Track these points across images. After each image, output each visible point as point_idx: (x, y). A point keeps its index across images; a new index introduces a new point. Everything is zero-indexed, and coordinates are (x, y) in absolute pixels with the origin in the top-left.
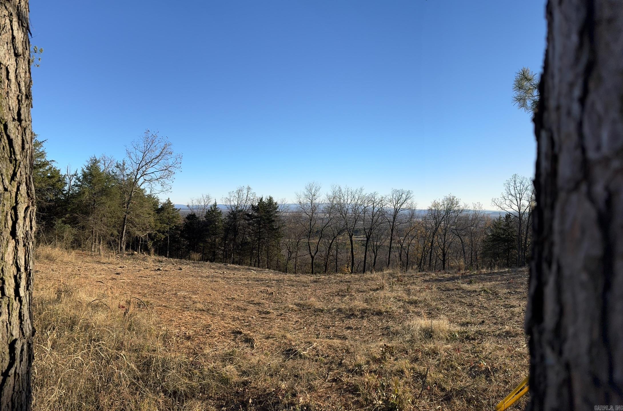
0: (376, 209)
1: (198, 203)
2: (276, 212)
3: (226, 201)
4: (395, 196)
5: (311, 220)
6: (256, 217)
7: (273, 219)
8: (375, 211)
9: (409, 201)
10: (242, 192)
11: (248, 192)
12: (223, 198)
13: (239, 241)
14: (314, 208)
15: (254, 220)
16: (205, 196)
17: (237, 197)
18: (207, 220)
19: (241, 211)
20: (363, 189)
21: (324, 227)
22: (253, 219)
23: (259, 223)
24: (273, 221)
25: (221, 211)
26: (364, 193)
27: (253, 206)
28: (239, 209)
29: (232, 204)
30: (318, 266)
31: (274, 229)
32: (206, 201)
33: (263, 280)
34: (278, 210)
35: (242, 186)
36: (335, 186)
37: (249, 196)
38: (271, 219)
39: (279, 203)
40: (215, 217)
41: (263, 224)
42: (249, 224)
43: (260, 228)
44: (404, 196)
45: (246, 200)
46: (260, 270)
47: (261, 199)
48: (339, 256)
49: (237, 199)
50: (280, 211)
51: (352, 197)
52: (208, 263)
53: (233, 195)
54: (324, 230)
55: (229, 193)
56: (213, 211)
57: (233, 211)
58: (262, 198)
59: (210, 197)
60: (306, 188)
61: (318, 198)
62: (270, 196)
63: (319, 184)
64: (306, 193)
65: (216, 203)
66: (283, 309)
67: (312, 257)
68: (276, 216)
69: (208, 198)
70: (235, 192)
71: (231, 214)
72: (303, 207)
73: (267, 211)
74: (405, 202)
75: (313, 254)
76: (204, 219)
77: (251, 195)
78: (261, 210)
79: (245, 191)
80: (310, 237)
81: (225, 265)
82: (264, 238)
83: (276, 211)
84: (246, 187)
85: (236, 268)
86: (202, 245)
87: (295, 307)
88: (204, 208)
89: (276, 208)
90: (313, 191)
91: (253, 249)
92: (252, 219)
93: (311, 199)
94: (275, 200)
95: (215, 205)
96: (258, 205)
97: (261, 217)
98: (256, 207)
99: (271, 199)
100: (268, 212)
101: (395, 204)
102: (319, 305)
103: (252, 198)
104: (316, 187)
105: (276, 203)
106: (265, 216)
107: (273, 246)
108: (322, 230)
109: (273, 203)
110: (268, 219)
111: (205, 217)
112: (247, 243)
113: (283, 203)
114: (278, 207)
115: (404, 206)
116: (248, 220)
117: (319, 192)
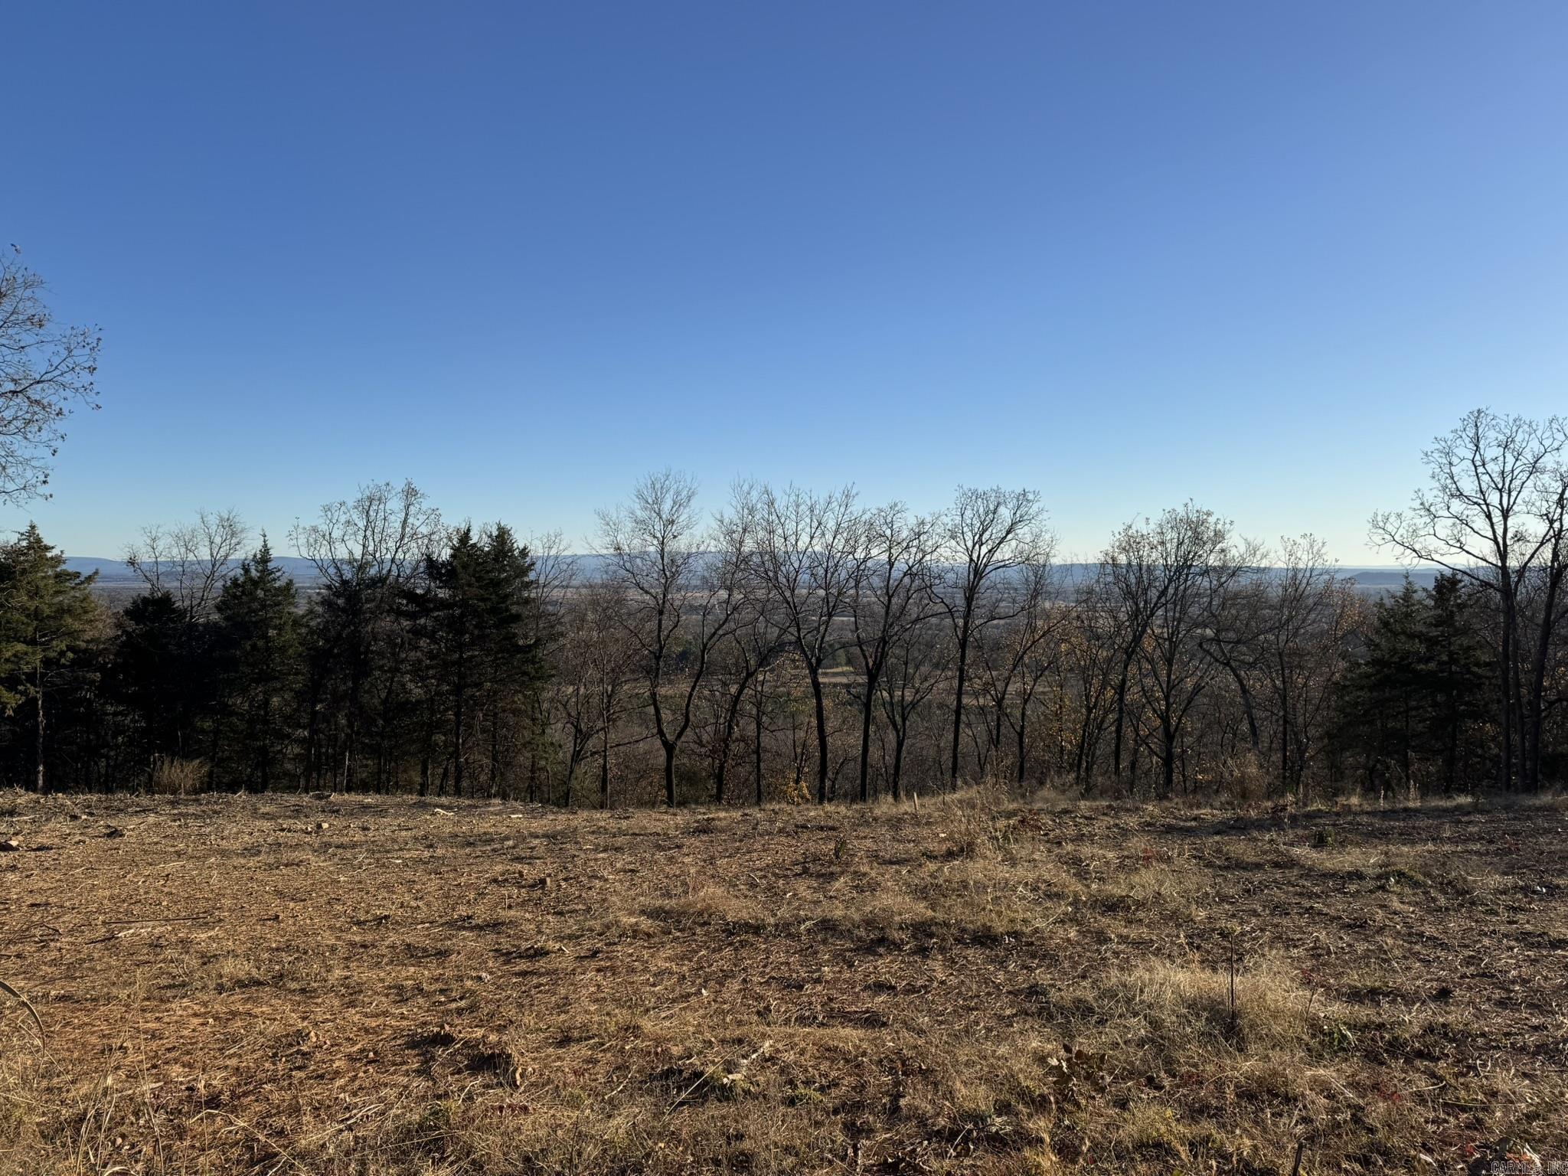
0: (901, 566)
1: (183, 550)
2: (527, 585)
3: (311, 540)
4: (968, 513)
5: (661, 613)
6: (443, 604)
7: (514, 609)
8: (896, 574)
9: (1024, 531)
10: (382, 506)
11: (407, 507)
12: (300, 530)
13: (374, 698)
14: (671, 568)
15: (436, 614)
16: (213, 521)
17: (362, 524)
18: (226, 619)
19: (380, 581)
20: (854, 492)
21: (710, 639)
22: (432, 610)
23: (455, 626)
24: (517, 618)
25: (290, 583)
26: (856, 508)
27: (431, 563)
28: (373, 572)
29: (342, 553)
30: (690, 778)
31: (519, 649)
32: (218, 540)
33: (493, 840)
34: (532, 576)
35: (382, 483)
36: (746, 488)
37: (411, 520)
38: (507, 610)
39: (537, 550)
40: (264, 607)
41: (476, 632)
42: (417, 632)
43: (461, 647)
44: (1005, 514)
45: (402, 539)
46: (469, 806)
47: (465, 537)
48: (766, 740)
49: (361, 533)
50: (542, 581)
51: (815, 524)
52: (242, 796)
53: (343, 519)
54: (708, 646)
55: (327, 509)
56: (255, 583)
57: (344, 583)
58: (469, 530)
59: (239, 527)
60: (640, 496)
61: (687, 532)
62: (499, 524)
63: (689, 480)
64: (641, 514)
65: (266, 550)
66: (600, 935)
67: (669, 748)
68: (527, 601)
69: (230, 528)
70: (351, 503)
71: (337, 594)
72: (628, 565)
73: (492, 580)
74: (1010, 536)
75: (670, 738)
76: (215, 617)
77: (422, 518)
78: (464, 578)
79: (395, 504)
80: (657, 676)
81: (319, 798)
82: (478, 685)
83: (526, 579)
84: (399, 485)
85: (365, 808)
86: (208, 725)
87: (645, 923)
88: (213, 573)
89: (524, 571)
90: (667, 506)
91: (438, 726)
92: (426, 612)
93: (659, 535)
94: (519, 540)
95: (264, 558)
96: (452, 556)
97: (464, 604)
98: (443, 564)
99: (502, 537)
100: (496, 584)
101: (970, 544)
102: (739, 908)
103: (424, 530)
104: (678, 493)
105: (525, 549)
106: (483, 600)
107: (516, 712)
108: (705, 646)
109: (511, 550)
110: (493, 611)
111: (219, 609)
112: (407, 708)
113: (553, 552)
114: (533, 564)
115: (1005, 553)
116: (412, 616)
117: (687, 509)
